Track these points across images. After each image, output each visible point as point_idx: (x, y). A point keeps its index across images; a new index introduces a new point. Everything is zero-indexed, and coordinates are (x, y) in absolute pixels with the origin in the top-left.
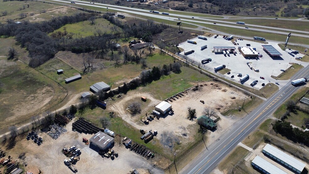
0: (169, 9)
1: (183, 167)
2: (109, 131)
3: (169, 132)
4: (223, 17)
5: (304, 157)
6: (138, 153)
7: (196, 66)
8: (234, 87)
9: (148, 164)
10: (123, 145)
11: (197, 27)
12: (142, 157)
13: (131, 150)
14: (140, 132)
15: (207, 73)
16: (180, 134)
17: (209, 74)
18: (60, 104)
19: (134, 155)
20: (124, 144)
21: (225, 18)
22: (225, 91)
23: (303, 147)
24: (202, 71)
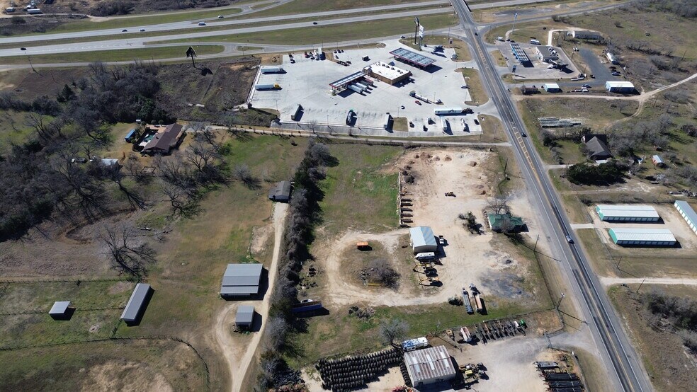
0: (86, 17)
1: (573, 307)
2: (415, 342)
3: (486, 273)
4: (240, 10)
5: (636, 199)
6: (500, 336)
7: (344, 136)
8: (451, 146)
9: (537, 341)
10: (462, 344)
11: (221, 49)
12: (513, 338)
13: (485, 341)
14: (451, 306)
15: (382, 141)
16: (501, 264)
17: (388, 141)
18: (213, 377)
19: (501, 346)
20: (462, 342)
21: (245, 11)
22: (448, 159)
23: (619, 187)
24: (369, 140)
